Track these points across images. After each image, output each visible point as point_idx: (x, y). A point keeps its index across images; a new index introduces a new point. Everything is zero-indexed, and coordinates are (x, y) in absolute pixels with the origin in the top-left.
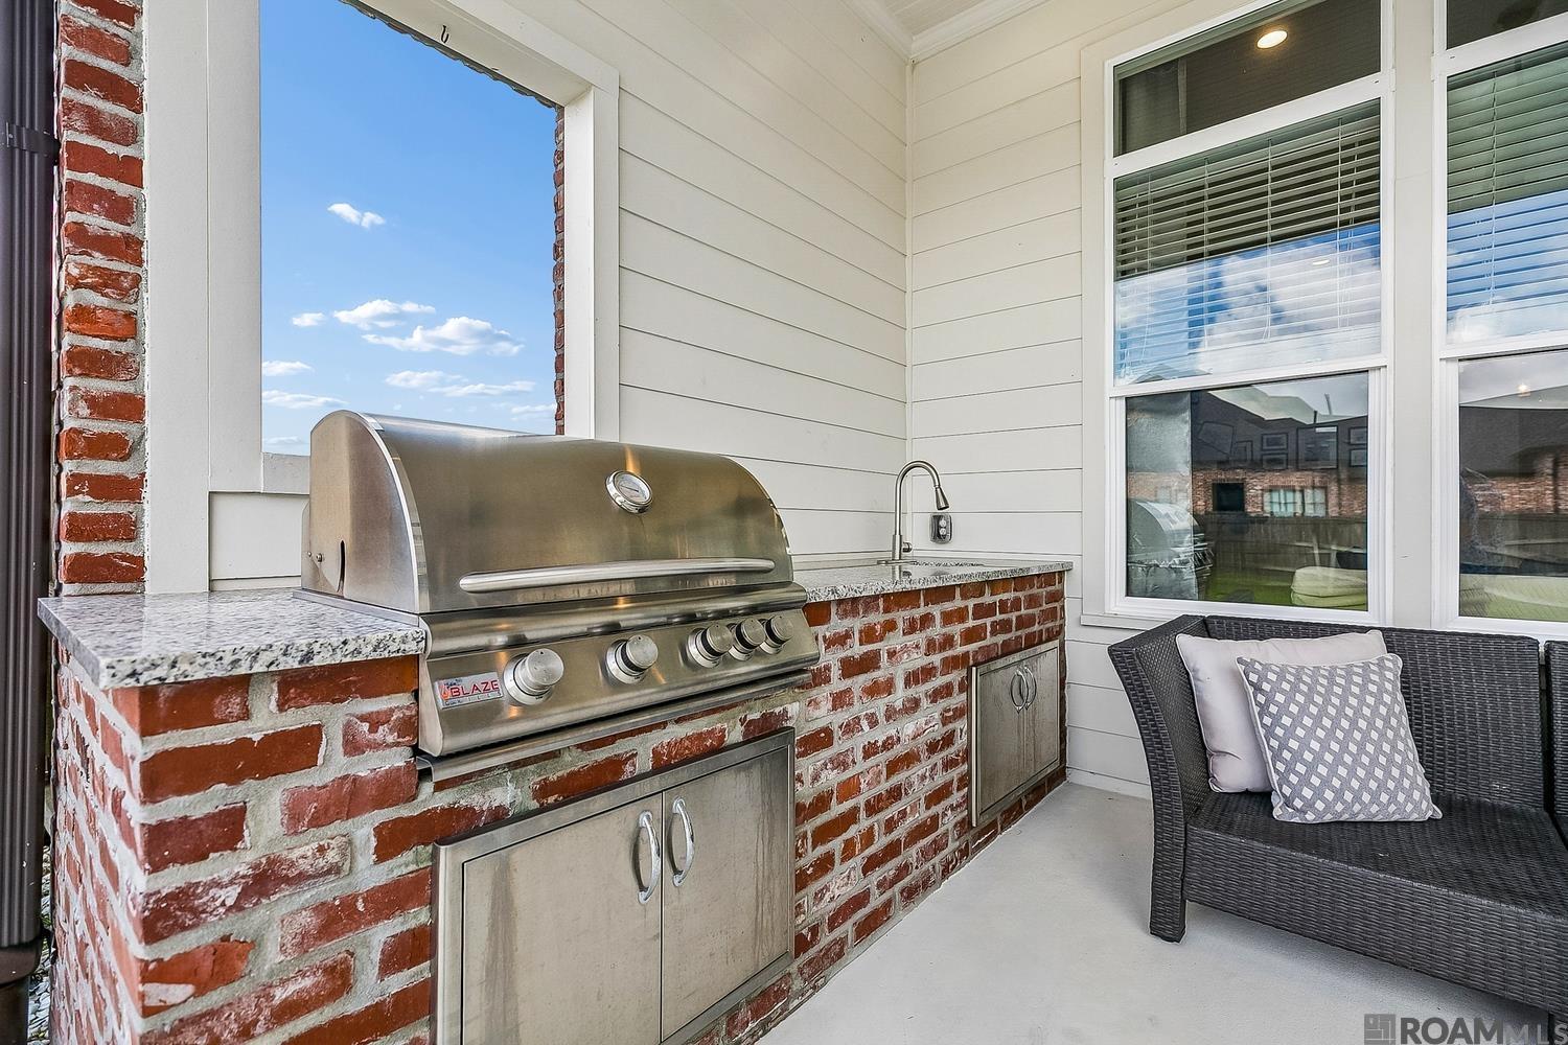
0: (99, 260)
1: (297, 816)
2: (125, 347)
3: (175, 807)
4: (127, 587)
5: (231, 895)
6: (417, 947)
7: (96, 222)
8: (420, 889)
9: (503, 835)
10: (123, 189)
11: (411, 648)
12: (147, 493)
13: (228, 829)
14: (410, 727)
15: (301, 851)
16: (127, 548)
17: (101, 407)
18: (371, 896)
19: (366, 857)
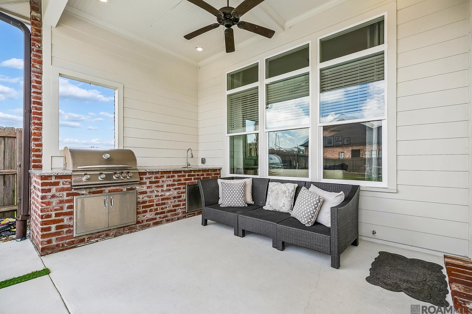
0: (37, 126)
1: (57, 190)
2: (40, 137)
3: (44, 187)
4: (40, 169)
5: (50, 197)
6: (71, 207)
7: (36, 121)
8: (72, 201)
9: (82, 196)
10: (40, 116)
11: (70, 174)
12: (43, 156)
13: (49, 190)
14: (71, 183)
15: (57, 194)
16: (40, 164)
17: (37, 145)
18: (65, 200)
19: (65, 196)
